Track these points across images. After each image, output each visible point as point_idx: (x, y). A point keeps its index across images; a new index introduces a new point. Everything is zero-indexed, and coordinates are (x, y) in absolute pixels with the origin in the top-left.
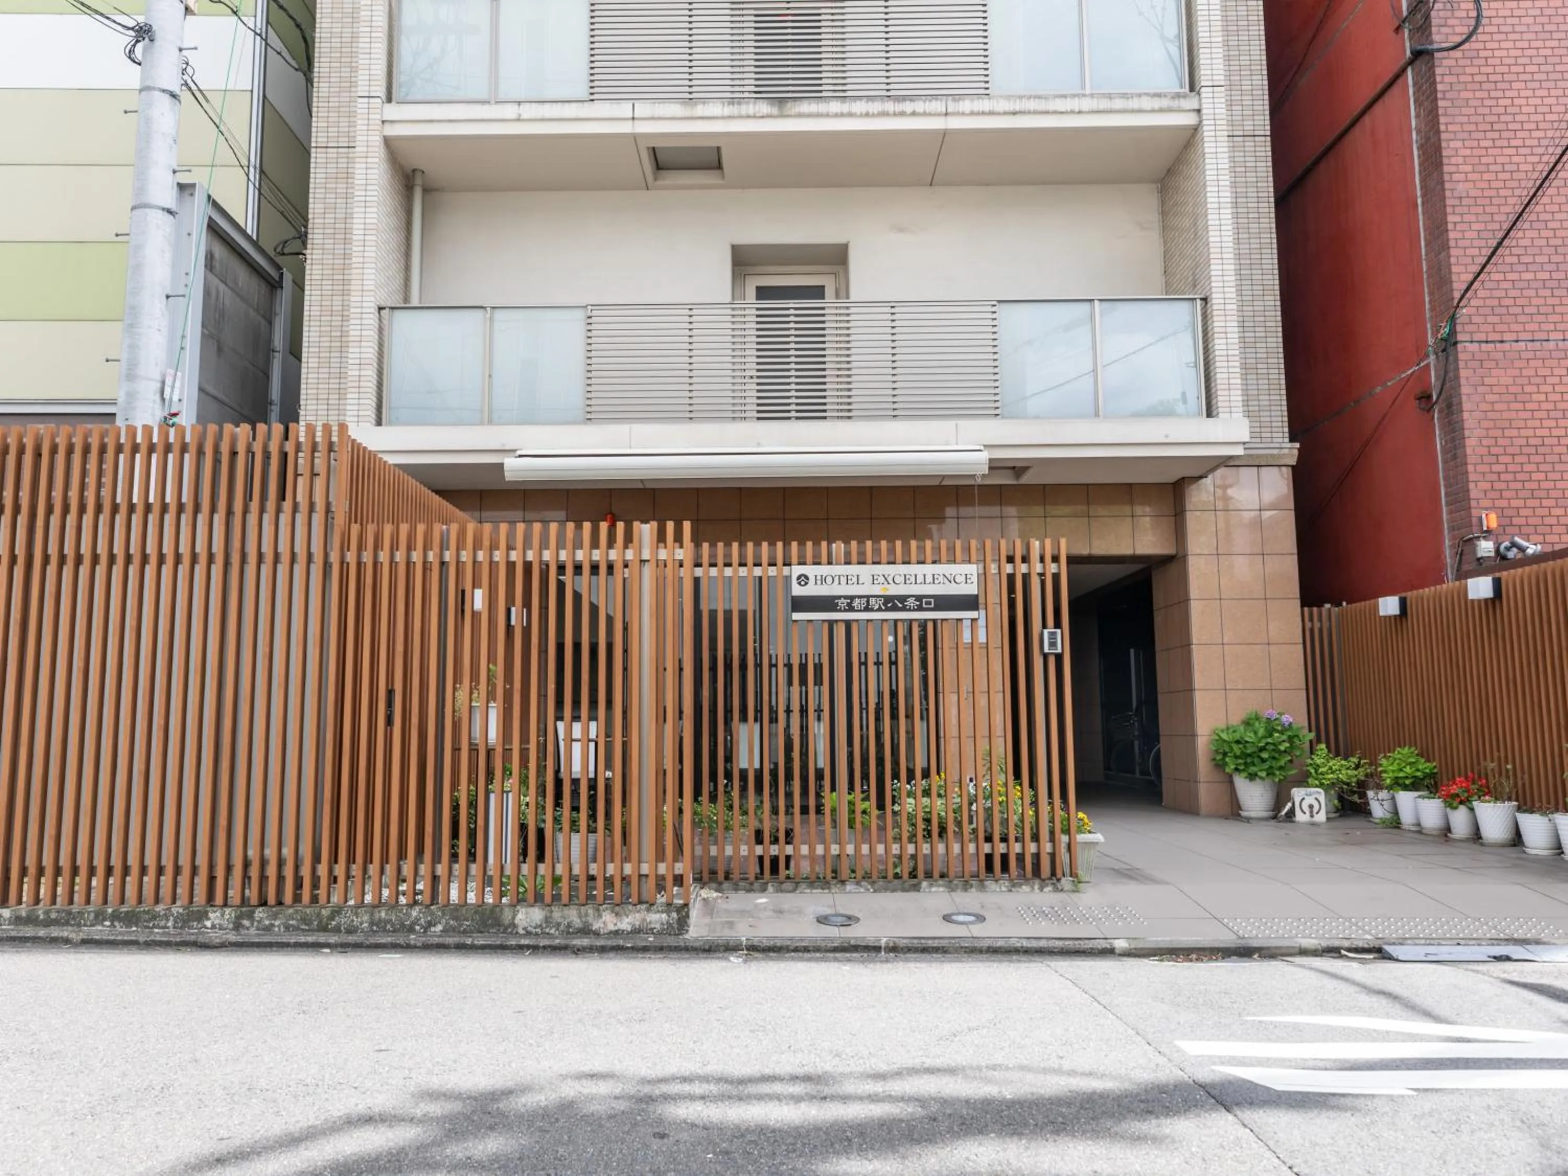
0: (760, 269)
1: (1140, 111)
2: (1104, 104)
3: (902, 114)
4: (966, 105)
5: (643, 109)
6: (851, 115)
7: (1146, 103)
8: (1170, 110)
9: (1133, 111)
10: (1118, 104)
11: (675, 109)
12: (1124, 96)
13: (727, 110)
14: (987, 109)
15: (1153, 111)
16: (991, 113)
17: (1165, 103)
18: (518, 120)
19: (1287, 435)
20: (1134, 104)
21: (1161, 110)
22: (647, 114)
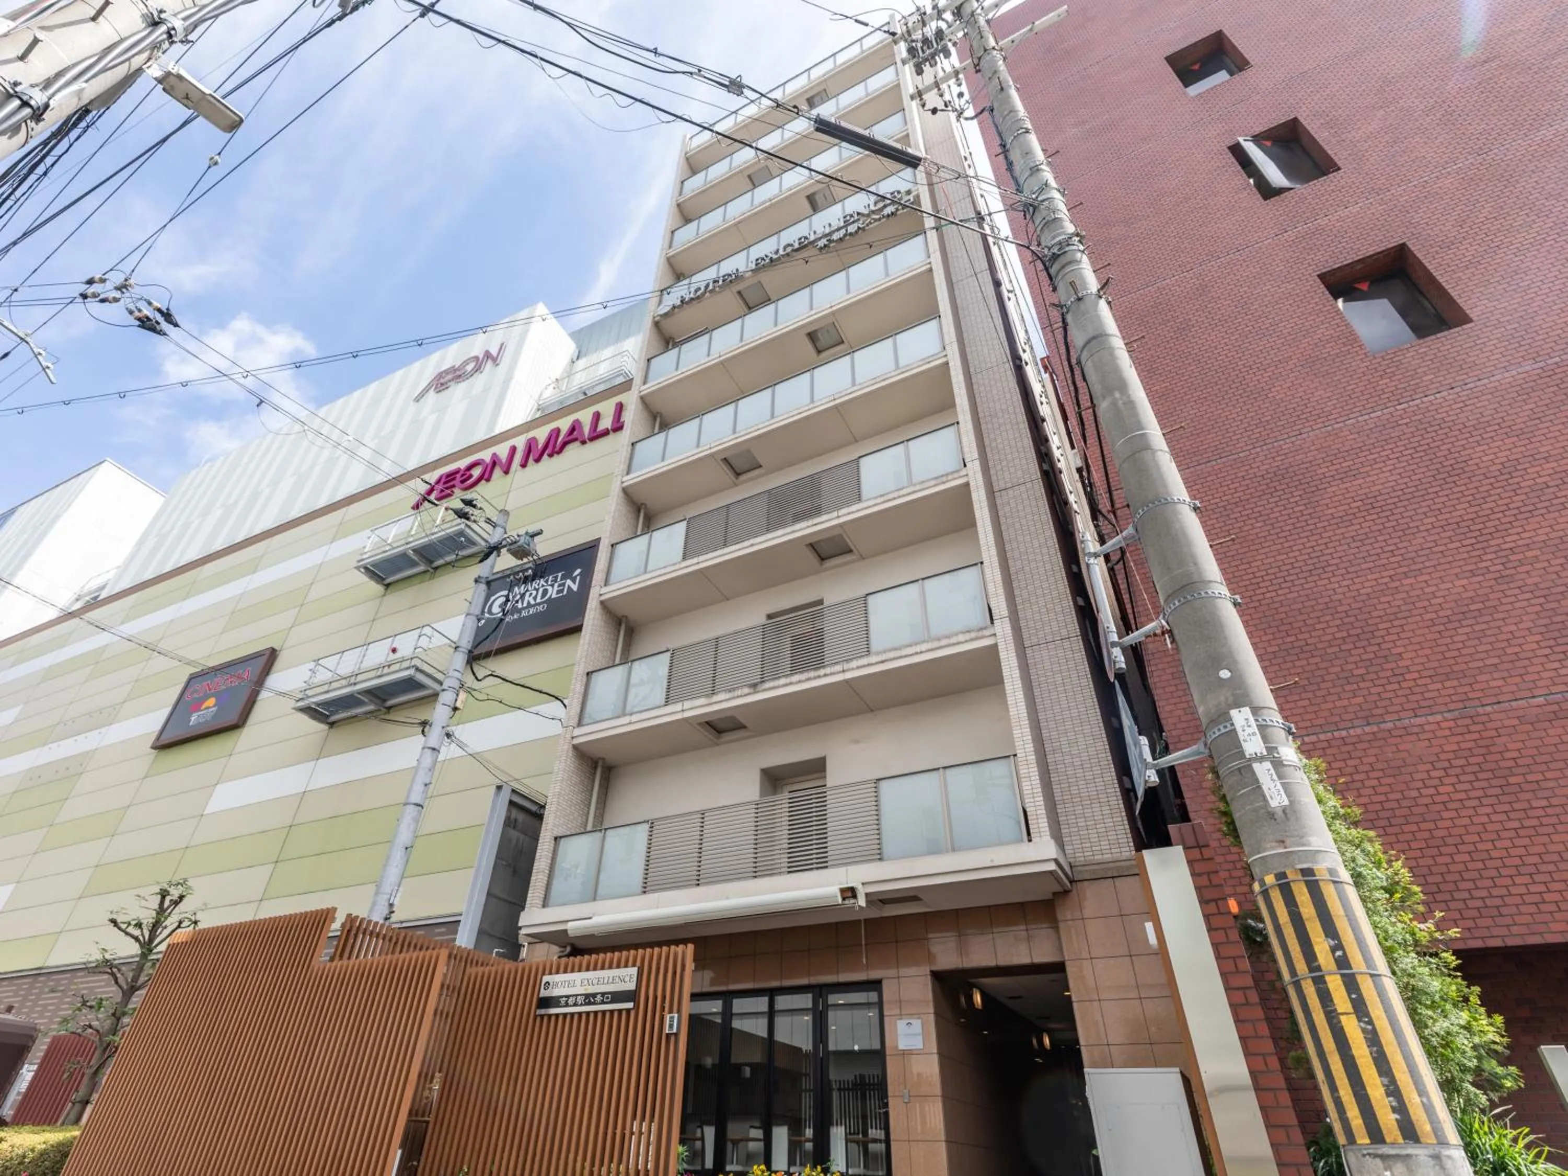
0: (791, 780)
1: (958, 643)
2: (936, 644)
3: (819, 677)
4: (854, 664)
5: (687, 704)
6: (791, 684)
7: (961, 638)
8: (977, 639)
9: (954, 644)
10: (944, 642)
11: (702, 701)
12: (948, 637)
13: (728, 696)
14: (866, 663)
15: (966, 641)
16: (869, 665)
17: (973, 635)
18: (630, 723)
19: (1133, 848)
20: (954, 640)
21: (972, 640)
22: (690, 707)
